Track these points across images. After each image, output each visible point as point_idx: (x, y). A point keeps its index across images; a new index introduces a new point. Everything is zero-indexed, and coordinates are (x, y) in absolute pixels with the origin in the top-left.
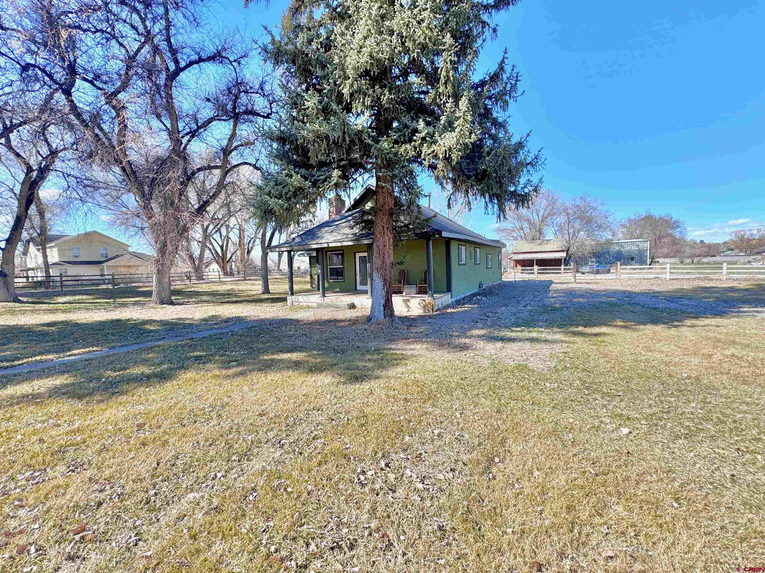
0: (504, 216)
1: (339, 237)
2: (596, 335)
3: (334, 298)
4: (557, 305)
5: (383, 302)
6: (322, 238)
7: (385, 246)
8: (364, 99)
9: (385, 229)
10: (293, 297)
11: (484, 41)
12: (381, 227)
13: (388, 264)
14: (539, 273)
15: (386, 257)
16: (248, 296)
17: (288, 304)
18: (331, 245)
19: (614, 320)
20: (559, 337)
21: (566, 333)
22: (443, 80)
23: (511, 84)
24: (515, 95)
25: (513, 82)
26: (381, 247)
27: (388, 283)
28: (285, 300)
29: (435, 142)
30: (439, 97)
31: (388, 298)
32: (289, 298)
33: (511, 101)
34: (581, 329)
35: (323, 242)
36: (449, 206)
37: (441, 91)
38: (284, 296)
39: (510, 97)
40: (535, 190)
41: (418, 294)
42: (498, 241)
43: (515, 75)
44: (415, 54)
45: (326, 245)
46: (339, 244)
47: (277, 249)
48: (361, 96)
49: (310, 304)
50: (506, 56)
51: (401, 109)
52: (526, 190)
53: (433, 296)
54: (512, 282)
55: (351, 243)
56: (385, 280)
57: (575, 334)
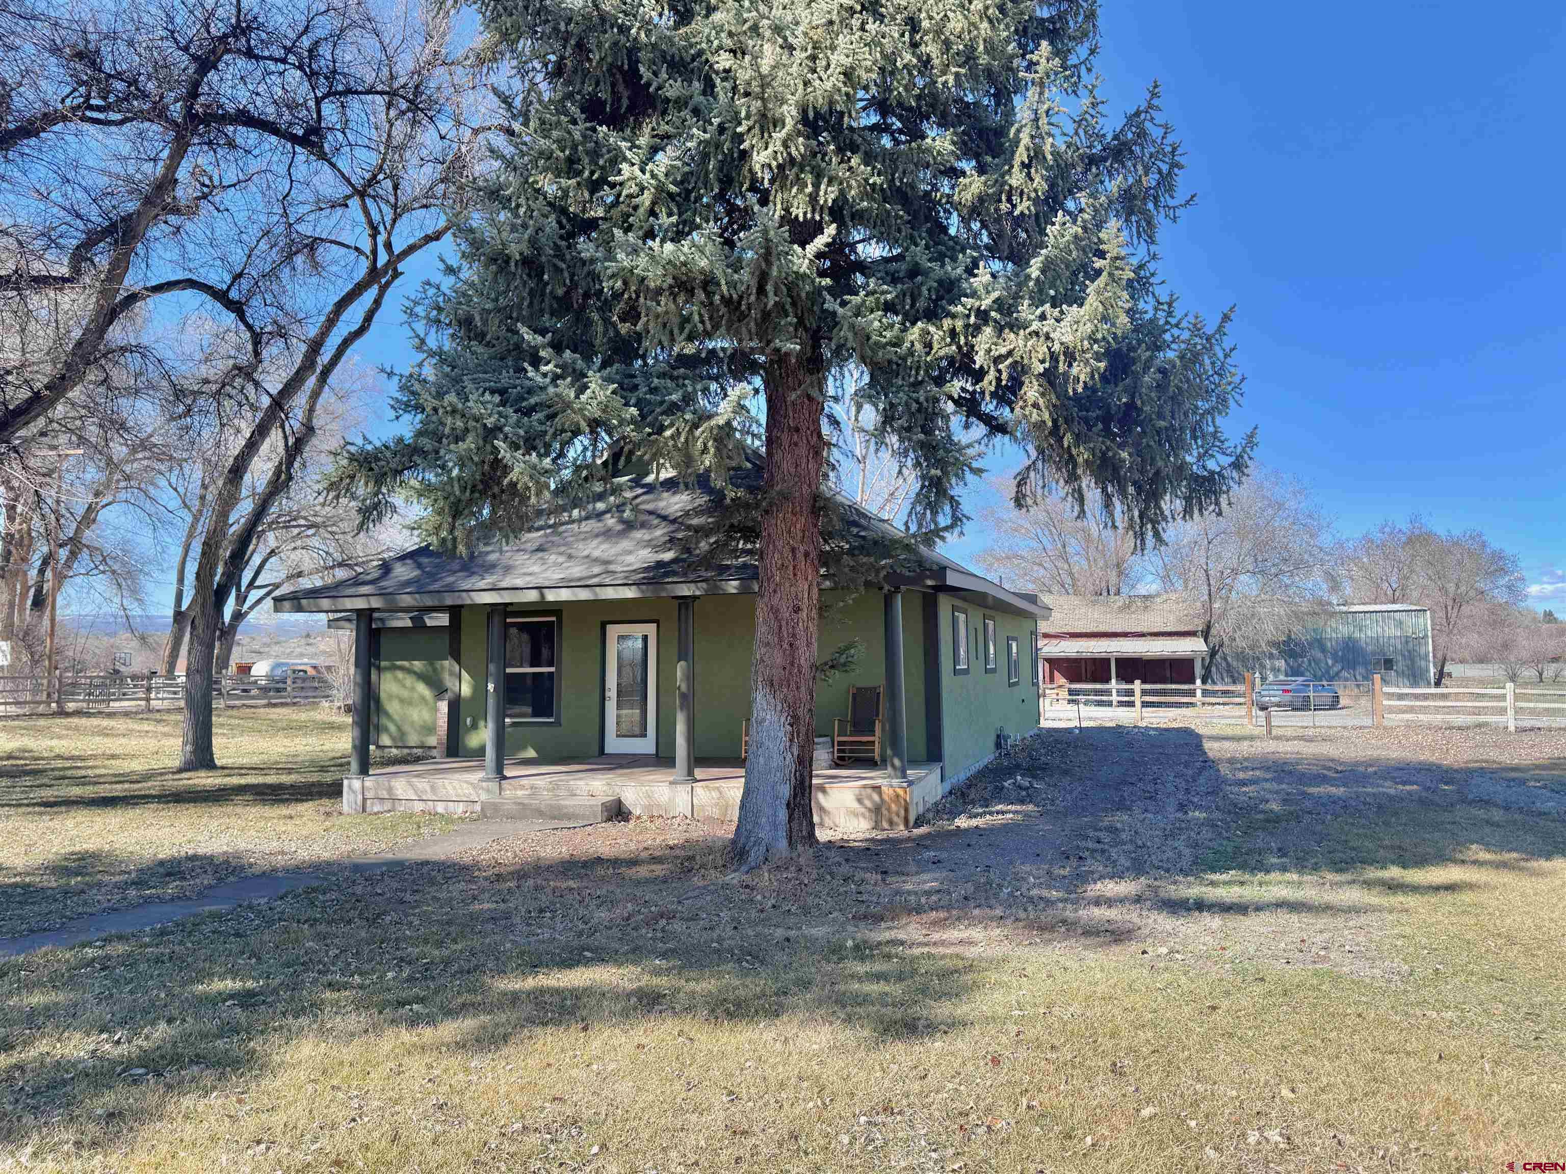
0: (1157, 534)
1: (577, 571)
2: (1451, 888)
3: (539, 782)
4: (1275, 806)
5: (785, 791)
6: (508, 569)
7: (797, 610)
8: (816, 186)
9: (801, 556)
10: (369, 782)
11: (1092, 52)
12: (787, 552)
13: (806, 670)
14: (1145, 704)
15: (801, 643)
16: (120, 778)
17: (346, 808)
18: (551, 596)
19: (1464, 844)
20: (1352, 895)
21: (1368, 884)
22: (1021, 155)
23: (1160, 172)
24: (1171, 203)
25: (1165, 168)
26: (786, 614)
27: (803, 730)
28: (334, 791)
29: (1016, 326)
30: (1009, 200)
31: (802, 782)
32: (353, 785)
33: (1160, 218)
34: (1394, 872)
35: (519, 582)
36: (1019, 501)
37: (1014, 182)
38: (328, 778)
39: (1156, 206)
40: (1238, 465)
41: (837, 766)
42: (1032, 599)
43: (1168, 149)
44: (951, 79)
45: (532, 596)
46: (584, 595)
47: (325, 603)
48: (809, 179)
49: (440, 807)
50: (1155, 102)
51: (897, 217)
52: (1211, 465)
53: (904, 776)
54: (1069, 731)
55: (630, 593)
56: (795, 721)
57: (1393, 887)
